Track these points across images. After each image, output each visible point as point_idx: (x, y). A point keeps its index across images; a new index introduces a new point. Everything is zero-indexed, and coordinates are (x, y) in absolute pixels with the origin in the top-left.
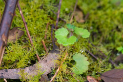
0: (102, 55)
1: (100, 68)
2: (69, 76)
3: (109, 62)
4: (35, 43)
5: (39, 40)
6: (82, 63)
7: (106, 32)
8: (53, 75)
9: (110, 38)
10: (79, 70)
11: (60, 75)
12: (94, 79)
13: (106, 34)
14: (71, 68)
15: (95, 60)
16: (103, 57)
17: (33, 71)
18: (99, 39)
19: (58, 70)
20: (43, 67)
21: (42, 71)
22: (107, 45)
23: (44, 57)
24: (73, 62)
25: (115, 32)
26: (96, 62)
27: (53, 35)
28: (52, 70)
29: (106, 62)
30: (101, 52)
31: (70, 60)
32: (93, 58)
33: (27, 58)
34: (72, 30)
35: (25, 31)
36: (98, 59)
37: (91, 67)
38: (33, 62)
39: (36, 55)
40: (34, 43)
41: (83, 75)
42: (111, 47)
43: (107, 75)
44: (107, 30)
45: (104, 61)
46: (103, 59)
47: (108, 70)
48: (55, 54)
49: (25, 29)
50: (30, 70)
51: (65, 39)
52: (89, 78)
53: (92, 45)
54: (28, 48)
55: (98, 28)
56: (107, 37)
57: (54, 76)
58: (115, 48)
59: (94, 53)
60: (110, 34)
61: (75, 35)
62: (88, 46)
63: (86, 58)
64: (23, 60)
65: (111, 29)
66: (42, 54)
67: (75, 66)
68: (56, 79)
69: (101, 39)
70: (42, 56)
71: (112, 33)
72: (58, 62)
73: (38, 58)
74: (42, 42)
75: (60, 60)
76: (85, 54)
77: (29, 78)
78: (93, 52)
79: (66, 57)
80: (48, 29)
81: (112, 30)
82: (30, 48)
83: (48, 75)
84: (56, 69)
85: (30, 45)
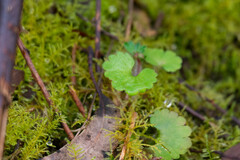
0: (213, 108)
1: (215, 141)
5: (62, 87)
6: (176, 133)
7: (210, 54)
9: (224, 67)
13: (211, 59)
14: (152, 147)
15: (200, 122)
16: (216, 114)
19: (122, 155)
22: (219, 85)
23: (83, 127)
24: (152, 131)
25: (231, 52)
26: (202, 127)
28: (106, 156)
29: (227, 124)
30: (210, 101)
31: (146, 126)
33: (44, 135)
36: (205, 118)
37: (195, 140)
38: (58, 144)
39: (61, 125)
42: (228, 88)
44: (212, 48)
45: (220, 122)
46: (217, 118)
48: (107, 117)
53: (187, 86)
54: (40, 110)
55: (189, 47)
56: (214, 66)
59: (195, 106)
60: (220, 57)
62: (178, 90)
63: (182, 120)
64: (35, 140)
65: (220, 45)
66: (77, 121)
67: (159, 141)
69: (201, 70)
70: (78, 126)
71: (226, 55)
74: (70, 93)
76: (177, 109)
78: (190, 105)
80: (77, 61)
81: (224, 48)
82: (45, 111)
84: (116, 153)
85: (43, 104)
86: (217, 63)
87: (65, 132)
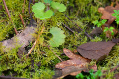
0: (78, 28)
1: (76, 41)
2: (46, 48)
3: (85, 35)
4: (13, 17)
5: (17, 14)
6: (59, 36)
7: (82, 6)
8: (30, 48)
9: (86, 12)
10: (56, 43)
11: (37, 48)
12: (70, 51)
13: (82, 8)
14: (48, 41)
15: (72, 33)
16: (79, 30)
17: (11, 44)
18: (75, 12)
19: (35, 43)
20: (21, 40)
21: (20, 43)
22: (83, 19)
23: (22, 30)
24: (50, 35)
25: (90, 6)
26: (72, 35)
27: (30, 9)
28: (29, 43)
29: (82, 35)
30: (77, 25)
31: (47, 33)
32: (70, 31)
33: (5, 32)
34: (49, 5)
35: (3, 6)
36: (74, 32)
37: (68, 40)
38: (11, 36)
39: (14, 29)
40: (11, 17)
41: (60, 48)
42: (87, 20)
43: (82, 48)
44: (84, 4)
45: (80, 34)
46: (79, 32)
47: (83, 42)
48: (32, 28)
49: (3, 4)
50: (8, 43)
51: (42, 13)
52: (65, 51)
53: (68, 18)
54: (6, 22)
55: (74, 3)
56: (83, 11)
57: (32, 49)
58: (90, 22)
59: (71, 26)
60: (86, 8)
61: (52, 9)
62: (64, 19)
63: (63, 32)
64: (1, 34)
65: (87, 3)
66: (20, 28)
67: (51, 39)
68: (33, 51)
70: (19, 30)
71: (88, 7)
72: (36, 35)
73: (16, 31)
74: (20, 16)
75: (37, 33)
76: (62, 27)
77: (7, 51)
78: (69, 26)
79: (43, 30)
80: (26, 3)
82: (8, 22)
83: (26, 48)
84: (33, 42)
85: (8, 19)
86: (84, 10)
87: (15, 31)
